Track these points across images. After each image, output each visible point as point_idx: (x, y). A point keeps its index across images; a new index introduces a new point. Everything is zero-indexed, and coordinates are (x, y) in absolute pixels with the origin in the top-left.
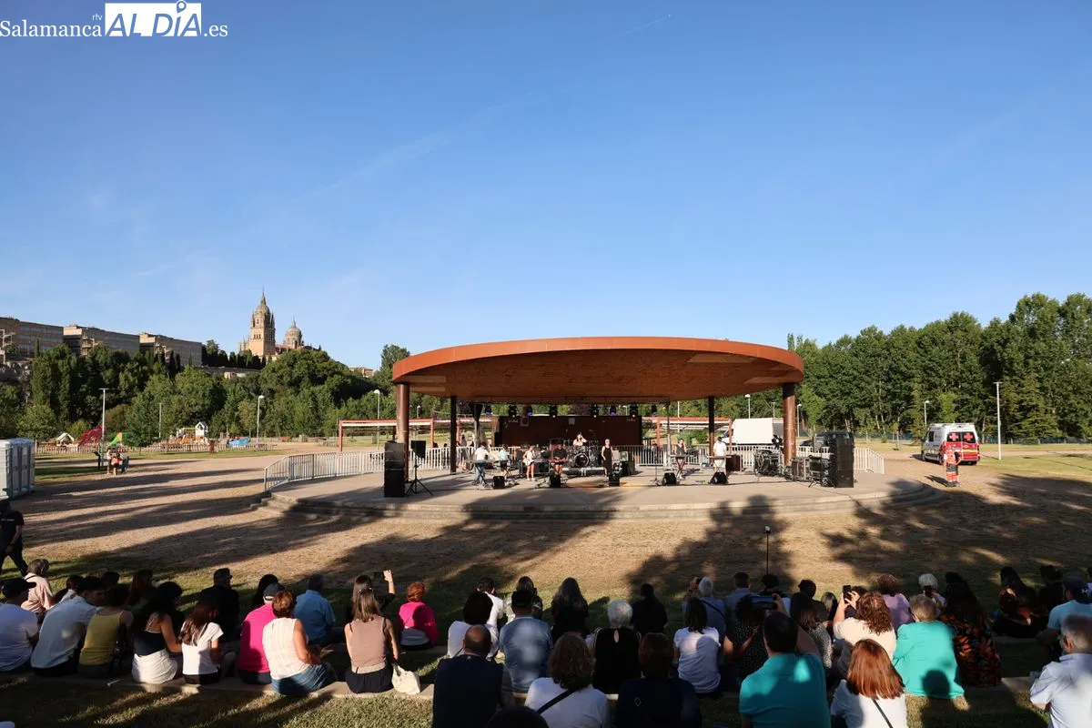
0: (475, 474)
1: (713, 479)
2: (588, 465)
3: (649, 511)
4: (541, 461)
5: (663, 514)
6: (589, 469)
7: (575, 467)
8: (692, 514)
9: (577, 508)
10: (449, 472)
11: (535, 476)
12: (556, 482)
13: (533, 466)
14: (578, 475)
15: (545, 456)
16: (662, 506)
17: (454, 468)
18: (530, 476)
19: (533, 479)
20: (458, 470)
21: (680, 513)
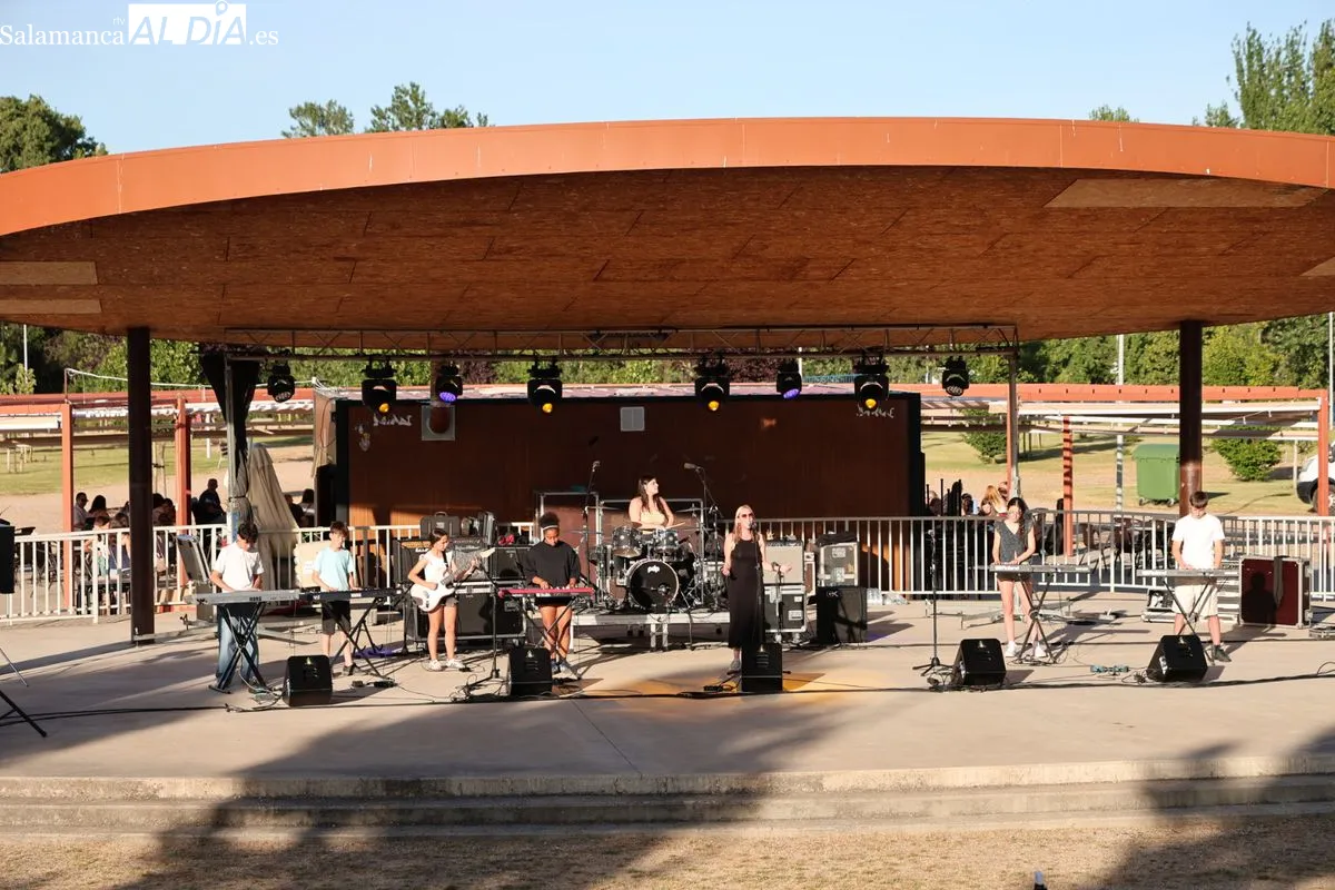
0: (218, 645)
1: (1154, 663)
2: (680, 603)
3: (855, 791)
4: (485, 589)
5: (911, 804)
6: (680, 618)
7: (627, 610)
8: (1019, 803)
9: (585, 783)
10: (123, 630)
11: (462, 647)
12: (532, 676)
13: (450, 612)
14: (638, 642)
15: (503, 570)
16: (910, 776)
17: (143, 619)
18: (441, 649)
19: (454, 662)
20: (163, 623)
21: (975, 801)
